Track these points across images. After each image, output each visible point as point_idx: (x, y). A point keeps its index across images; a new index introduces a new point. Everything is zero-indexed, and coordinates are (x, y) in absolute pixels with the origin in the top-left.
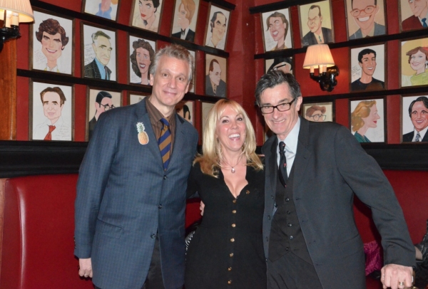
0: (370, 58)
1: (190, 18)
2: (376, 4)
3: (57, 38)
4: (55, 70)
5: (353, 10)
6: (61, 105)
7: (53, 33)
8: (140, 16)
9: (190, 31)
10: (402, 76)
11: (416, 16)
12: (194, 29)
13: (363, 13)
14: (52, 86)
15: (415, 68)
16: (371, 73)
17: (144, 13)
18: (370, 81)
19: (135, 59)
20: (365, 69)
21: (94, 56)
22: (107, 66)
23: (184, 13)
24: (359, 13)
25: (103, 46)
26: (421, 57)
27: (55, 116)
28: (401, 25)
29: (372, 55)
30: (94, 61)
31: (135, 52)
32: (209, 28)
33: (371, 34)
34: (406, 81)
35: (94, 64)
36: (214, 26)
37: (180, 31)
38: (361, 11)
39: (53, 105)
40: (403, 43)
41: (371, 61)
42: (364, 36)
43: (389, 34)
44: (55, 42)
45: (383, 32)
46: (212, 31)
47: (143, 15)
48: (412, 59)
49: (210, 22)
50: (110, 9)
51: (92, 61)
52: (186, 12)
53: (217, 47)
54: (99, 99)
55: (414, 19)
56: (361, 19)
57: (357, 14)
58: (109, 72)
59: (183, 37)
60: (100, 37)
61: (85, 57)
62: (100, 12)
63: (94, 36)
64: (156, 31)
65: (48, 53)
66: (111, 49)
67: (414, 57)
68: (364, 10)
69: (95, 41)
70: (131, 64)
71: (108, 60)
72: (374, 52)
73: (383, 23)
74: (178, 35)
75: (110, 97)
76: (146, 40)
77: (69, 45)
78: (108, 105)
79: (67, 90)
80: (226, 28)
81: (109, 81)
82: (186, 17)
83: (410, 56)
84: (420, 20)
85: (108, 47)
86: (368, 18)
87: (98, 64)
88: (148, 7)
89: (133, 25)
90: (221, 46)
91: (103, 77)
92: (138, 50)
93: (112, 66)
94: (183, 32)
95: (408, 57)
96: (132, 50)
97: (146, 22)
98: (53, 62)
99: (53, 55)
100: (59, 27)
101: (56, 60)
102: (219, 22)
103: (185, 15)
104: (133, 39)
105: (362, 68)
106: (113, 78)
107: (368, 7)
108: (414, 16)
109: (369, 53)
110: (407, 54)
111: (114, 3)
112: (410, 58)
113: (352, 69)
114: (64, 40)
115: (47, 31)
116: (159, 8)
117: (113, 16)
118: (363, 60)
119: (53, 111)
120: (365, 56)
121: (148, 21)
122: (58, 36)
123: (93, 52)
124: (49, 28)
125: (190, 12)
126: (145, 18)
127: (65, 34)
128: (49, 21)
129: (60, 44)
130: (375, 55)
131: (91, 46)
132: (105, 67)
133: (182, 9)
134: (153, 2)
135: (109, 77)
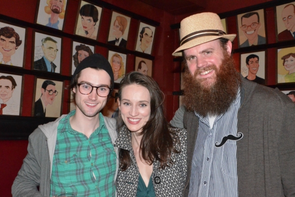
0: (254, 61)
1: (123, 31)
2: (259, 21)
3: (12, 41)
4: (9, 64)
5: (243, 26)
6: (12, 89)
7: (9, 37)
8: (82, 27)
9: (123, 40)
10: (278, 74)
11: (289, 30)
12: (126, 39)
13: (249, 28)
14: (6, 75)
15: (288, 69)
16: (255, 72)
17: (85, 26)
18: (254, 78)
19: (77, 59)
20: (251, 69)
21: (42, 55)
22: (53, 62)
23: (117, 27)
24: (246, 28)
25: (51, 48)
26: (292, 61)
27: (6, 97)
28: (277, 36)
29: (256, 59)
30: (43, 58)
31: (77, 53)
32: (139, 38)
33: (256, 43)
34: (282, 79)
35: (42, 61)
36: (142, 37)
37: (115, 39)
38: (248, 27)
39: (6, 89)
40: (279, 50)
41: (255, 64)
42: (250, 45)
43: (269, 43)
44: (10, 43)
45: (264, 42)
46: (141, 40)
47: (85, 27)
48: (286, 63)
49: (139, 34)
50: (58, 21)
51: (40, 58)
52: (120, 27)
53: (145, 52)
54: (44, 86)
55: (287, 33)
56: (248, 33)
57: (245, 29)
58: (54, 66)
59: (117, 44)
60: (48, 42)
61: (35, 55)
62: (50, 23)
63: (43, 40)
64: (95, 39)
65: (4, 51)
66: (57, 50)
67: (287, 61)
68: (250, 26)
69: (44, 44)
70: (73, 61)
71: (55, 58)
72: (258, 57)
73: (264, 35)
74: (114, 42)
75: (54, 85)
76: (86, 45)
77: (22, 46)
78: (51, 90)
79: (18, 79)
80: (153, 38)
81: (54, 73)
82: (120, 30)
83: (284, 60)
84: (292, 33)
85: (55, 49)
86: (253, 32)
87: (45, 60)
88: (89, 21)
89: (77, 34)
90: (149, 51)
91: (49, 70)
92: (79, 52)
93: (57, 62)
94: (117, 40)
95: (283, 60)
96: (74, 52)
97: (87, 33)
98: (8, 58)
99: (8, 53)
100: (15, 33)
101: (10, 56)
102: (146, 34)
103: (118, 29)
104: (76, 44)
105: (249, 68)
106: (58, 71)
107: (254, 23)
108: (287, 30)
109: (254, 58)
110: (282, 59)
111: (61, 18)
112: (284, 61)
113: (241, 69)
114: (18, 43)
115: (4, 35)
116: (98, 23)
117: (60, 27)
118: (250, 63)
119: (5, 93)
120: (251, 60)
121: (88, 32)
122: (13, 39)
123: (42, 52)
124: (6, 33)
125: (123, 26)
126: (86, 30)
127: (19, 38)
128: (7, 28)
129: (15, 45)
130: (258, 59)
131: (41, 47)
132: (52, 63)
133: (117, 23)
134: (93, 18)
135: (54, 70)
